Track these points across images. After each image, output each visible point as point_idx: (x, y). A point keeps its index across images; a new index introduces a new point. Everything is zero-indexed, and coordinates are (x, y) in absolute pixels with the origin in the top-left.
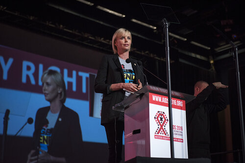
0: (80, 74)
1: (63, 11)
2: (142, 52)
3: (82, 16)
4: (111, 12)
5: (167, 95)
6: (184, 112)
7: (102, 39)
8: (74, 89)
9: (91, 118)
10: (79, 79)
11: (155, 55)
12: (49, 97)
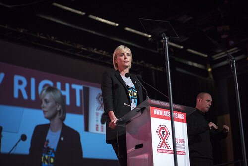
0: (74, 86)
1: (54, 22)
2: (138, 61)
3: (73, 26)
4: (103, 21)
5: (169, 109)
6: (185, 125)
7: (95, 49)
8: (68, 102)
9: (86, 133)
10: (73, 92)
11: (151, 65)
12: (47, 114)
